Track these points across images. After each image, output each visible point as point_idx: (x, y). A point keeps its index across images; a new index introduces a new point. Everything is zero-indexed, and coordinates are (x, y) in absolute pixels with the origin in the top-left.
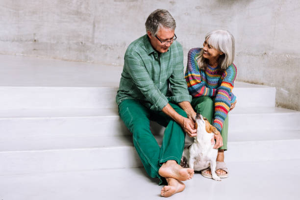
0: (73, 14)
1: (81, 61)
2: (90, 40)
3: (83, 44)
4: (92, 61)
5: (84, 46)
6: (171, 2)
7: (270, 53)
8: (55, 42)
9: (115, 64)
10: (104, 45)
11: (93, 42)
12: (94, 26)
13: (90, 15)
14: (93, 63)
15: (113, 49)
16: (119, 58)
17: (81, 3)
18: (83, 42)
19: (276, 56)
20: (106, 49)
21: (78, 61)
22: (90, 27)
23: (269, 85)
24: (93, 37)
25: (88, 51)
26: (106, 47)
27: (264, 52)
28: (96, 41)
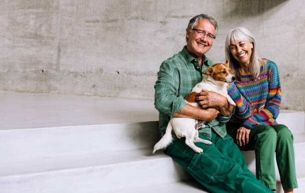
0: (30, 38)
1: (42, 92)
2: (54, 67)
3: (44, 72)
4: (57, 91)
5: (45, 74)
6: (161, 22)
7: (295, 75)
8: (5, 71)
9: (89, 94)
10: (73, 72)
11: (57, 69)
12: (59, 51)
13: (53, 38)
14: (58, 93)
15: (85, 77)
16: (94, 86)
17: (41, 25)
18: (45, 70)
19: (302, 77)
20: (76, 76)
21: (39, 92)
22: (54, 52)
23: (295, 109)
24: (58, 64)
25: (52, 80)
26: (76, 74)
27: (287, 73)
28: (61, 68)
